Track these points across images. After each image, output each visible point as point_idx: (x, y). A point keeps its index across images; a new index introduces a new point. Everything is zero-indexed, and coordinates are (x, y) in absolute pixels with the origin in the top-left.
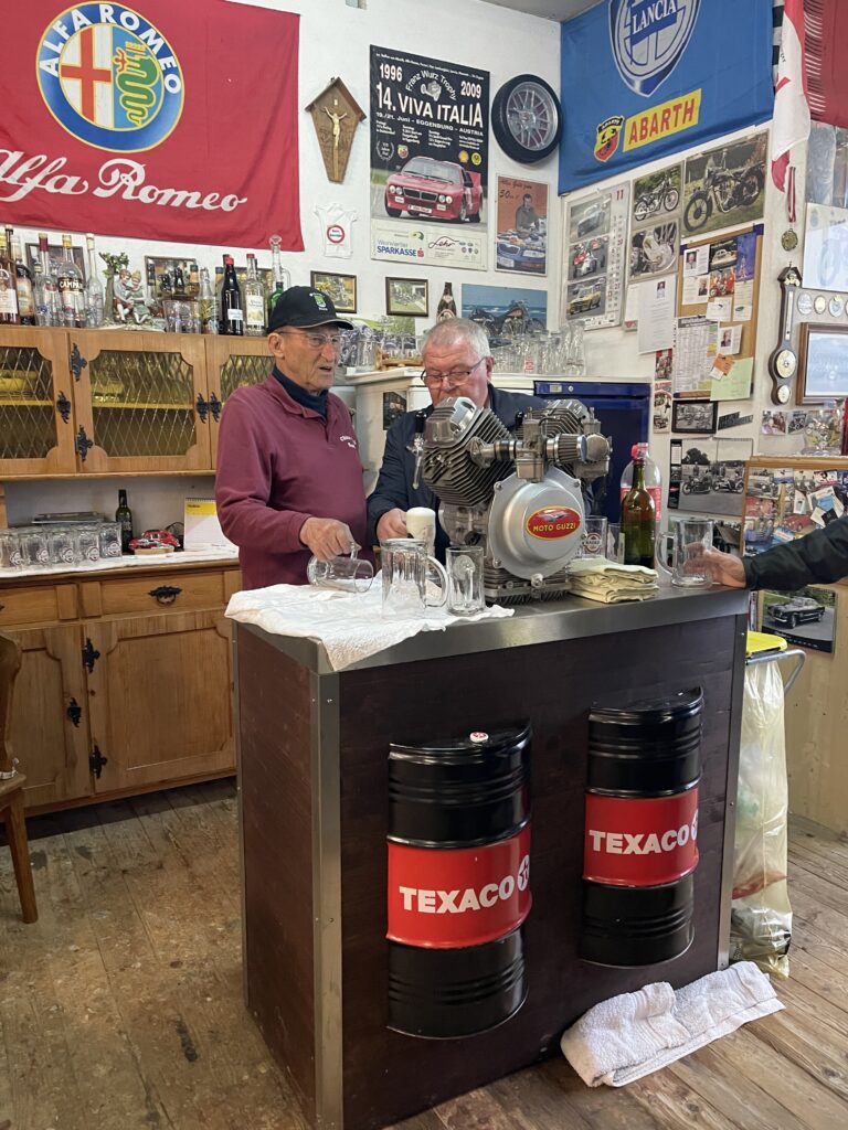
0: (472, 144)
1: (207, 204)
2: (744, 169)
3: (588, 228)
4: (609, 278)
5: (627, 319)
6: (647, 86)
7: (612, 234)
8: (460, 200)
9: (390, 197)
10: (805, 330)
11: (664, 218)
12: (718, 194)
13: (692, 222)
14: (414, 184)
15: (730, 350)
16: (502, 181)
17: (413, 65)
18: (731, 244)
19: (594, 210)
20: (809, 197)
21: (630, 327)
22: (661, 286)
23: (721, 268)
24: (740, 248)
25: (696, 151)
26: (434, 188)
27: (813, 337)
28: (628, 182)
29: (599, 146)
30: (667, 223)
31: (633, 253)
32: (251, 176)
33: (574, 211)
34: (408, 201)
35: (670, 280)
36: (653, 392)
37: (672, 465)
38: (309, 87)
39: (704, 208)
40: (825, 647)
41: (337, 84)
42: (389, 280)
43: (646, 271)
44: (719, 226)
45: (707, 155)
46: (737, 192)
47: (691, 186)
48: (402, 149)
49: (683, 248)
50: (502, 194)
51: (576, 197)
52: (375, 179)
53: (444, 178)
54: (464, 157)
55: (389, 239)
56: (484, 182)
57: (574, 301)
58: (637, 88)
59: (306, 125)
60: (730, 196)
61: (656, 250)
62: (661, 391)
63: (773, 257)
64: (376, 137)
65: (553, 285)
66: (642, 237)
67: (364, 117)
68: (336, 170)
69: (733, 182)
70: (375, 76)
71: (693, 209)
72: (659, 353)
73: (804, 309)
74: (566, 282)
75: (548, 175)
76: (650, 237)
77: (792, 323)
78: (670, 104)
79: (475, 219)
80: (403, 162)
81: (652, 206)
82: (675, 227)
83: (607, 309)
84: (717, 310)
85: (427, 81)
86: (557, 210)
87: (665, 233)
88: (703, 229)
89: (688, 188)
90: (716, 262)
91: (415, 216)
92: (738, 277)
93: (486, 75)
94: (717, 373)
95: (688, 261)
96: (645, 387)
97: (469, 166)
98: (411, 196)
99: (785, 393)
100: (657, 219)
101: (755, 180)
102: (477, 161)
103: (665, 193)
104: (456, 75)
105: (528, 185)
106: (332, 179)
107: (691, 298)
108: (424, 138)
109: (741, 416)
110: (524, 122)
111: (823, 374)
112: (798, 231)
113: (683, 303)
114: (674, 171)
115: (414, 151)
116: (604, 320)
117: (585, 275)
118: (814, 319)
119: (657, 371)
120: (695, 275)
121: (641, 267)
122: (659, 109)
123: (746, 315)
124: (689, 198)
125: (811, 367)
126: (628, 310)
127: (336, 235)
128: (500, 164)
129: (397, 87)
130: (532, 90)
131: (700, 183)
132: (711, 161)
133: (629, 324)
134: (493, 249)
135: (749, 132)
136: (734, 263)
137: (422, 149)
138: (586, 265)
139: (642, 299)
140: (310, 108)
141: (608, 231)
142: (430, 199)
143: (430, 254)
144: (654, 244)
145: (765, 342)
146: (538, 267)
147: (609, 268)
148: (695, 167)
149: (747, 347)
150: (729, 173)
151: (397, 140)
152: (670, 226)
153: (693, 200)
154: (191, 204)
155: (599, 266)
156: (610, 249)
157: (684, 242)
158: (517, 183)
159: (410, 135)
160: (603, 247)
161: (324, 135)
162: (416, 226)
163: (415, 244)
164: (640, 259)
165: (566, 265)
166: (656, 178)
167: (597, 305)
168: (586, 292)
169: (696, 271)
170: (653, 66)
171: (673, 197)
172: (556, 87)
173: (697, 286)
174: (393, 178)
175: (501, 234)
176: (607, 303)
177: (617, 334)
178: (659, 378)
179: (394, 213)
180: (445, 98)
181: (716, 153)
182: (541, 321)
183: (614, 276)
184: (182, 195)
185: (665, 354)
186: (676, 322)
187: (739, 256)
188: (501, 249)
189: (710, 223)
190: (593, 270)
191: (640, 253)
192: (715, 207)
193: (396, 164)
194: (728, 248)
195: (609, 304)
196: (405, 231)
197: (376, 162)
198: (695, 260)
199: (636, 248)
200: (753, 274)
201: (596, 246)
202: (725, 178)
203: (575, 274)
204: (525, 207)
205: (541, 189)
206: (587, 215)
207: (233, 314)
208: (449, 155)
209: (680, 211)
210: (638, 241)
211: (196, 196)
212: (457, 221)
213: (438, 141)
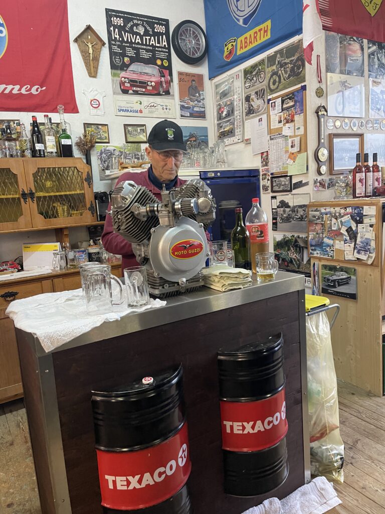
0: (162, 55)
1: (23, 91)
2: (295, 58)
3: (224, 95)
4: (236, 118)
5: (246, 138)
6: (246, 21)
7: (235, 97)
8: (159, 84)
9: (122, 84)
10: (332, 137)
11: (259, 86)
12: (283, 71)
13: (272, 87)
14: (134, 77)
15: (296, 149)
16: (180, 74)
17: (128, 17)
18: (291, 96)
19: (226, 85)
20: (328, 70)
21: (248, 142)
22: (260, 120)
23: (288, 109)
24: (296, 98)
25: (271, 51)
26: (144, 78)
27: (336, 140)
28: (241, 70)
29: (226, 53)
30: (260, 89)
31: (246, 105)
32: (46, 76)
33: (217, 86)
34: (132, 86)
35: (264, 117)
36: (261, 173)
37: (272, 209)
38: (75, 29)
39: (277, 80)
40: (353, 297)
41: (89, 28)
42: (126, 126)
43: (253, 113)
44: (285, 88)
45: (276, 52)
46: (292, 70)
47: (270, 69)
48: (126, 59)
49: (269, 100)
50: (180, 80)
51: (217, 80)
52: (114, 75)
53: (150, 73)
54: (159, 62)
55: (124, 105)
56: (171, 74)
57: (220, 131)
58: (241, 23)
59: (74, 49)
60: (289, 73)
61: (257, 103)
62: (265, 172)
63: (312, 101)
64: (112, 54)
65: (210, 124)
66: (250, 97)
67: (104, 44)
68: (93, 72)
69: (289, 65)
70: (109, 23)
71: (272, 81)
72: (262, 153)
73: (330, 127)
74: (216, 122)
75: (203, 70)
76: (253, 96)
77: (324, 134)
78: (257, 29)
79: (167, 93)
80: (128, 66)
81: (253, 81)
82: (264, 90)
83: (236, 134)
84: (287, 130)
85: (137, 25)
86: (209, 87)
87: (260, 94)
88: (278, 90)
89: (269, 70)
90: (285, 106)
91: (136, 93)
92: (296, 112)
93: (167, 21)
94: (290, 162)
95: (272, 107)
96: (257, 171)
97: (162, 66)
98: (133, 82)
99: (324, 169)
100: (255, 87)
101: (300, 63)
102: (166, 64)
103: (258, 74)
104: (151, 21)
105: (194, 75)
106: (91, 76)
107: (275, 125)
108: (138, 54)
109: (303, 182)
110: (189, 44)
111: (342, 159)
112: (323, 87)
113: (272, 128)
114: (262, 62)
115: (133, 60)
116: (234, 139)
117: (225, 118)
118: (335, 132)
119: (262, 162)
120: (276, 113)
121: (250, 111)
122: (252, 32)
123: (301, 132)
124: (269, 75)
125: (336, 155)
126: (246, 134)
127: (95, 104)
128: (178, 66)
129: (121, 29)
130: (192, 28)
131: (274, 67)
132: (278, 56)
133: (247, 140)
134: (178, 108)
135: (295, 39)
136: (293, 106)
137: (137, 59)
138: (225, 113)
139: (253, 127)
140: (76, 40)
141: (234, 95)
142: (143, 84)
143: (146, 112)
144: (255, 99)
145: (312, 145)
146: (202, 115)
147: (235, 113)
148: (271, 59)
149: (303, 148)
150: (287, 61)
151: (123, 55)
152: (262, 90)
153: (272, 76)
154: (15, 92)
155: (231, 113)
156: (235, 103)
157: (269, 98)
158: (187, 74)
159: (131, 52)
160: (232, 103)
161: (84, 54)
162: (137, 98)
163: (137, 107)
164: (249, 108)
165: (216, 114)
166: (254, 67)
167: (232, 132)
168: (226, 126)
169: (276, 112)
170: (248, 11)
171: (262, 76)
172: (203, 26)
173: (277, 119)
174: (123, 74)
175: (181, 99)
176: (236, 131)
177: (242, 145)
178: (263, 166)
179: (125, 92)
180: (146, 33)
181: (280, 52)
182: (206, 142)
183: (238, 117)
184: (10, 87)
185: (265, 154)
186: (269, 138)
187: (296, 102)
188: (182, 107)
189: (280, 87)
190: (228, 115)
191: (249, 105)
192: (282, 78)
193: (124, 67)
194: (290, 99)
195: (237, 131)
196: (132, 101)
197: (113, 66)
198: (275, 106)
199: (247, 103)
200: (303, 110)
201: (228, 103)
202: (286, 64)
203: (220, 118)
204: (193, 86)
205: (200, 77)
206: (223, 88)
207: (39, 146)
208: (151, 61)
209: (266, 82)
210: (248, 99)
211: (18, 87)
212: (159, 94)
213: (145, 55)
